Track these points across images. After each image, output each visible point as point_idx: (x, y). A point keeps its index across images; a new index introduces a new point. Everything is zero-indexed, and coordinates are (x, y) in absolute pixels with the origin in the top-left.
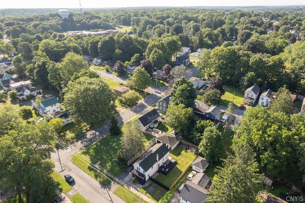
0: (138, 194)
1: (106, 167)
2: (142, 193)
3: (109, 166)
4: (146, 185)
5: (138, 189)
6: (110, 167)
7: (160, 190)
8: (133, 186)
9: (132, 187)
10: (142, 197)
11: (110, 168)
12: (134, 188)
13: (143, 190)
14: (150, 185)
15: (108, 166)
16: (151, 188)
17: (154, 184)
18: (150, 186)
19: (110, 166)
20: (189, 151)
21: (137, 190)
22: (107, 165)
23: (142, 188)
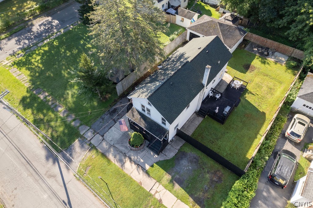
0: (148, 183)
1: (65, 99)
2: (159, 181)
3: (72, 96)
4: (170, 153)
5: (147, 167)
6: (75, 99)
7: (213, 171)
8: (132, 158)
9: (130, 159)
10: (157, 196)
11: (74, 103)
12: (135, 163)
13: (162, 171)
14: (181, 155)
15: (70, 96)
16: (185, 166)
17: (192, 152)
18: (182, 158)
19: (75, 96)
20: (271, 60)
21: (144, 169)
22: (68, 94)
23: (157, 163)
